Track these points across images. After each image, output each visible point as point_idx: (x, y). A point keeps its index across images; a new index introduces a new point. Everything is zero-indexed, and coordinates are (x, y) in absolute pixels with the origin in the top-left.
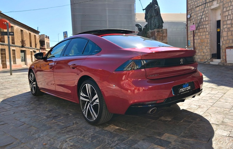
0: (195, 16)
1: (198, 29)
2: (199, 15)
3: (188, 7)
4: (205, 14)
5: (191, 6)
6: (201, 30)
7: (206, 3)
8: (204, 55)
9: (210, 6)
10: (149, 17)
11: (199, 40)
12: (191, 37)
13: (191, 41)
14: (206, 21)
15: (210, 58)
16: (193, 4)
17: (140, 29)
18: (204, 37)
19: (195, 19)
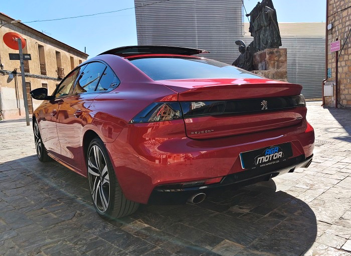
0: (340, 27)
1: (345, 49)
2: (348, 23)
3: (329, 10)
5: (333, 8)
6: (350, 50)
10: (256, 28)
11: (347, 67)
12: (332, 63)
13: (333, 70)
16: (337, 4)
17: (242, 49)
19: (340, 30)
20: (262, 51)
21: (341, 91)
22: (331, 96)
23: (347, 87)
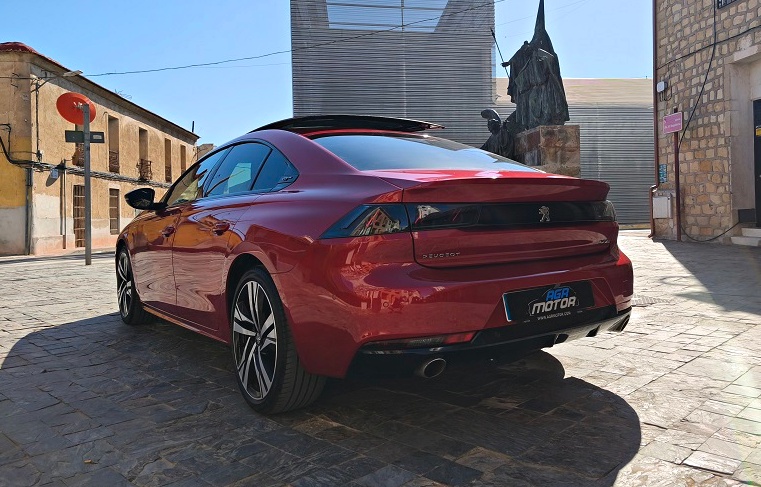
0: (681, 87)
1: (692, 129)
2: (695, 81)
3: (659, 55)
4: (712, 80)
5: (667, 53)
6: (701, 130)
7: (715, 44)
8: (712, 212)
9: (730, 54)
10: (520, 88)
11: (696, 164)
12: (667, 154)
13: (669, 167)
14: (717, 101)
15: (731, 226)
16: (674, 46)
17: (494, 126)
18: (710, 154)
19: (681, 94)
20: (533, 131)
21: (687, 210)
22: (667, 219)
23: (699, 201)
